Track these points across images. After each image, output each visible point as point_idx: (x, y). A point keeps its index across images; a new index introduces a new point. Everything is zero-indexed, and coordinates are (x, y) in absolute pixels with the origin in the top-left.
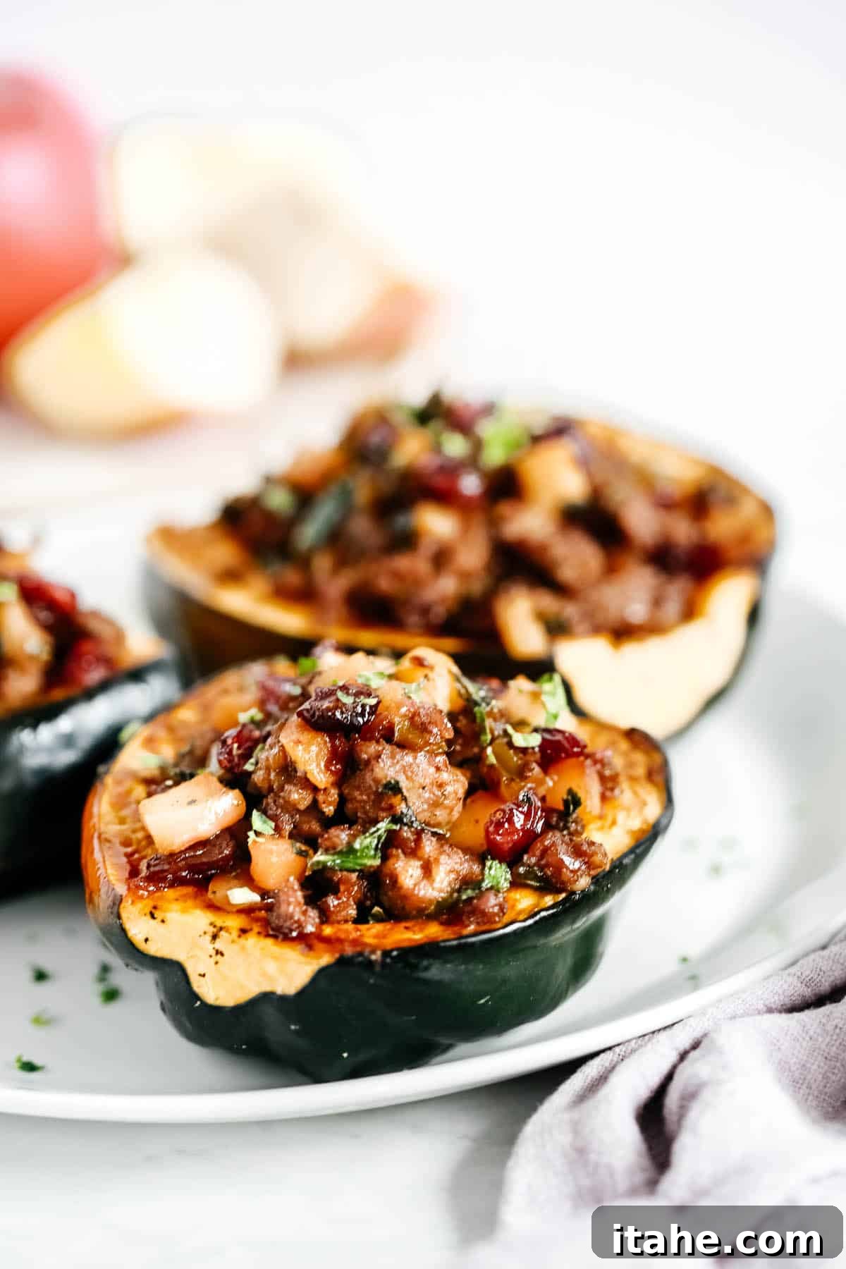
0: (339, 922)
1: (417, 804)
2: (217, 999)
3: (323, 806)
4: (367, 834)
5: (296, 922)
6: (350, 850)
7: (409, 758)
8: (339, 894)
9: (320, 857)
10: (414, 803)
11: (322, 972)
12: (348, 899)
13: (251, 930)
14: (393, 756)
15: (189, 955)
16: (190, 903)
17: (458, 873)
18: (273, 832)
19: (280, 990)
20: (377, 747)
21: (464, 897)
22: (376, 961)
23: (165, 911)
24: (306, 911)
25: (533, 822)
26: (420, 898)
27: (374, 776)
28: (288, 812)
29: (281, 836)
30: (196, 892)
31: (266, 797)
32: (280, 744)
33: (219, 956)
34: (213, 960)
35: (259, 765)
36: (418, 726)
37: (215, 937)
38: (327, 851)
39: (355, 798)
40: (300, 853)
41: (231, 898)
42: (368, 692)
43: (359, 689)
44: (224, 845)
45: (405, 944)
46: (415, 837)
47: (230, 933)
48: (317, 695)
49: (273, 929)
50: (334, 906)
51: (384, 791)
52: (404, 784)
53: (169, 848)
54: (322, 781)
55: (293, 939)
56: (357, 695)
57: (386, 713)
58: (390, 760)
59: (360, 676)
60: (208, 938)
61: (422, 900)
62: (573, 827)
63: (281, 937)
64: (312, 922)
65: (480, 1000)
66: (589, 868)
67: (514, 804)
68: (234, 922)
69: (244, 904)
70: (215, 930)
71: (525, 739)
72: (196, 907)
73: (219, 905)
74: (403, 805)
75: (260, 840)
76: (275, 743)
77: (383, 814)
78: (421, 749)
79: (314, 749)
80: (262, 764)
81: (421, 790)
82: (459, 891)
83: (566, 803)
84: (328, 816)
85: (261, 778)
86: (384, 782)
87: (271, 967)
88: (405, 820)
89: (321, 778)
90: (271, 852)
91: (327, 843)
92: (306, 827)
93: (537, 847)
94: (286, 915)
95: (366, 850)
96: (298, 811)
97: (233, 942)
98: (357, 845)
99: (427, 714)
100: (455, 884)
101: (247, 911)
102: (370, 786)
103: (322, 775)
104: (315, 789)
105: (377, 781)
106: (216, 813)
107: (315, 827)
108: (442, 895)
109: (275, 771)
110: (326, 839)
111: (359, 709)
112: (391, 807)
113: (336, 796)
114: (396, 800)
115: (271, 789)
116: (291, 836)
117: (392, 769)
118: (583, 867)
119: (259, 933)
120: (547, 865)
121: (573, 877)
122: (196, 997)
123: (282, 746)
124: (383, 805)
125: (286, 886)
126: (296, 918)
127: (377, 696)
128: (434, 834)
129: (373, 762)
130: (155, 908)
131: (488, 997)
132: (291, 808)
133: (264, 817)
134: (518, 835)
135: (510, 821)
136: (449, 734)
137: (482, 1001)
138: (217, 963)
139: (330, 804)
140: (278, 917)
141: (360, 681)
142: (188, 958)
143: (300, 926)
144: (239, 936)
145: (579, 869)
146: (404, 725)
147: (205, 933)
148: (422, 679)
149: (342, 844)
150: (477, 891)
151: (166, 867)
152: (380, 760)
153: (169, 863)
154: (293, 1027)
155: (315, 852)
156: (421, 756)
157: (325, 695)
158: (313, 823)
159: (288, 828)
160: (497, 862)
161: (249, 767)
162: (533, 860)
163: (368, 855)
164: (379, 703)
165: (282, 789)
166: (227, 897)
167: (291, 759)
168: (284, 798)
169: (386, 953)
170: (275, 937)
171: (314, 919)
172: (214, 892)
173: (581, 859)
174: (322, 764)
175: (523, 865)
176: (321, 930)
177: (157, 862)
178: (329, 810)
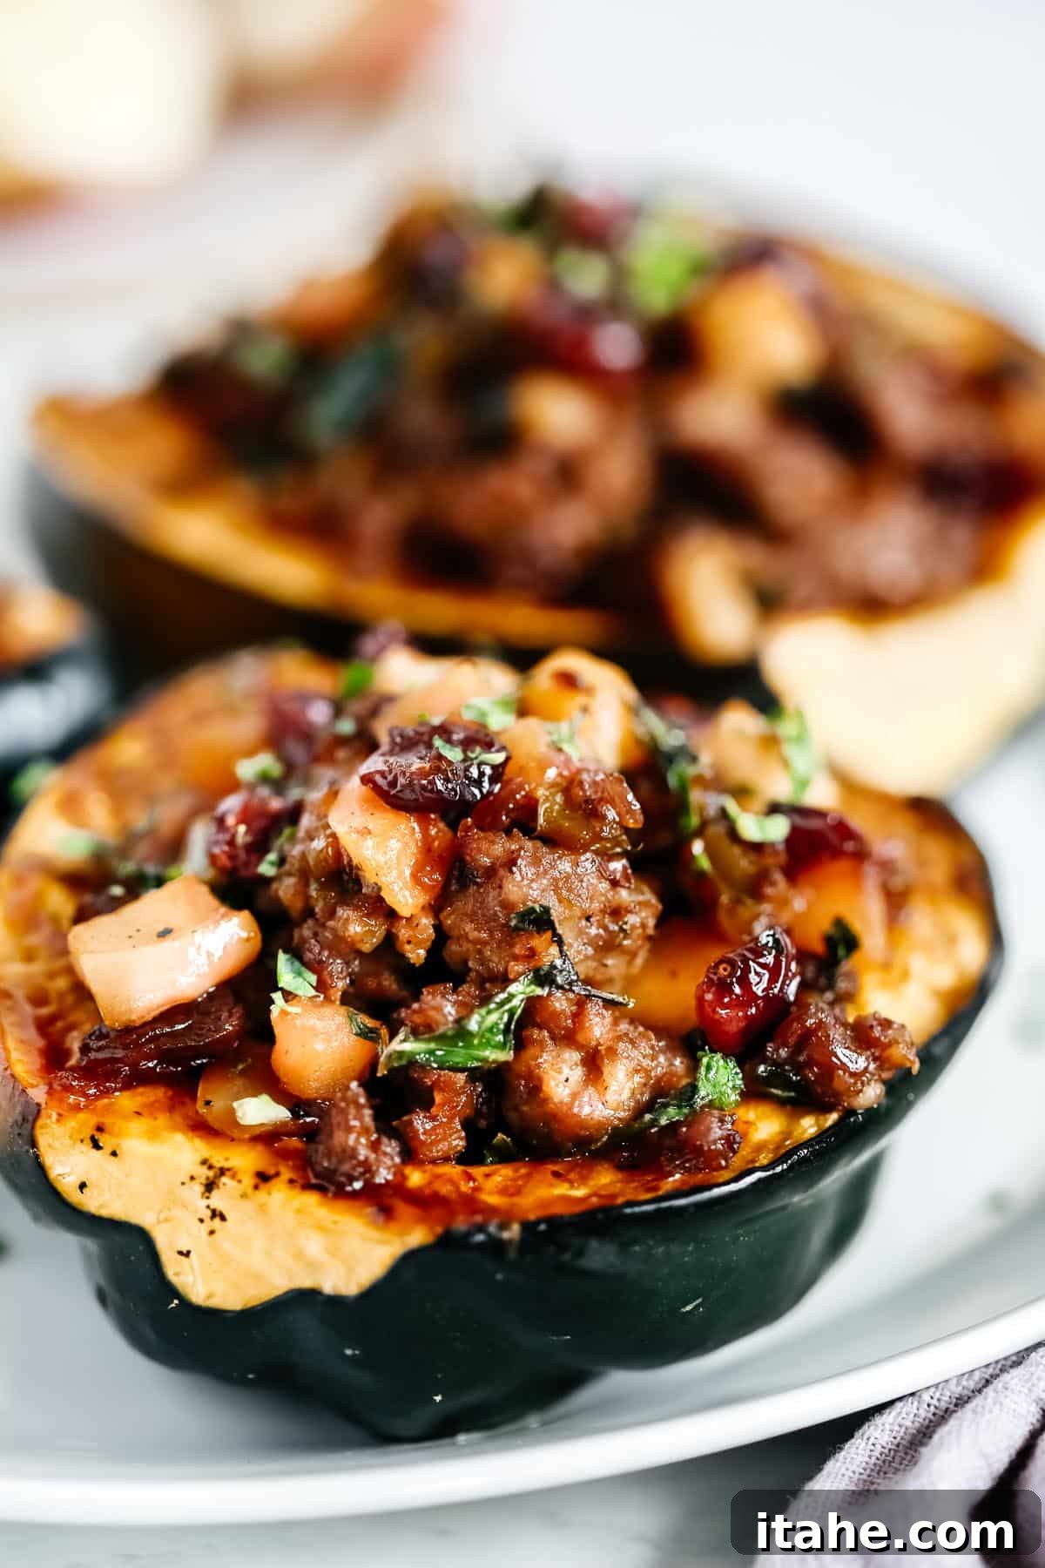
0: (433, 1162)
1: (575, 945)
2: (210, 1296)
3: (408, 947)
4: (492, 1006)
5: (360, 1164)
6: (461, 1033)
7: (565, 866)
8: (434, 1110)
9: (404, 1044)
10: (571, 946)
11: (409, 1259)
12: (451, 1119)
13: (277, 1174)
14: (536, 861)
15: (162, 1217)
16: (162, 1120)
17: (647, 1072)
18: (313, 992)
19: (328, 1288)
20: (507, 845)
21: (664, 1121)
22: (510, 1241)
23: (119, 1135)
24: (378, 1142)
25: (783, 983)
26: (582, 1120)
27: (503, 896)
28: (340, 956)
29: (328, 999)
30: (171, 1099)
31: (299, 924)
32: (328, 832)
33: (217, 1220)
34: (205, 1228)
35: (287, 867)
36: (580, 806)
37: (210, 1186)
38: (416, 1033)
39: (466, 936)
40: (367, 1034)
41: (239, 1114)
42: (488, 739)
43: (469, 733)
44: (225, 1015)
45: (559, 1210)
46: (574, 1008)
47: (240, 1181)
48: (393, 743)
49: (317, 1176)
50: (424, 1133)
51: (520, 925)
52: (557, 913)
53: (124, 1018)
54: (406, 904)
55: (355, 1195)
56: (467, 744)
57: (519, 779)
58: (533, 870)
59: (468, 707)
60: (198, 1188)
61: (582, 1124)
62: (842, 985)
63: (332, 1188)
64: (389, 1162)
65: (684, 1307)
66: (880, 1068)
67: (750, 950)
68: (245, 1160)
69: (262, 1125)
70: (211, 1174)
71: (762, 828)
72: (175, 1128)
73: (216, 1126)
74: (554, 950)
75: (293, 1009)
76: (317, 829)
77: (516, 968)
78: (586, 849)
79: (395, 844)
80: (293, 864)
81: (584, 922)
82: (650, 1106)
83: (830, 942)
84: (414, 964)
85: (292, 891)
86: (521, 908)
87: (314, 1246)
88: (559, 980)
89: (405, 897)
90: (314, 1032)
91: (417, 1019)
92: (371, 983)
93: (793, 1030)
94: (344, 1151)
95: (488, 1035)
96: (359, 953)
97: (244, 1196)
98: (473, 1025)
99: (595, 783)
100: (642, 1094)
101: (267, 1137)
102: (495, 913)
103: (407, 893)
104: (391, 915)
105: (507, 906)
106: (209, 955)
107: (389, 983)
108: (622, 1114)
109: (317, 880)
110: (415, 1012)
111: (474, 773)
112: (532, 954)
113: (431, 931)
114: (540, 942)
115: (308, 913)
116: (346, 1000)
117: (535, 885)
118: (872, 1066)
119: (291, 1181)
120: (810, 1063)
121: (855, 1083)
122: (172, 1291)
123: (334, 836)
124: (517, 950)
125: (344, 1099)
126: (362, 1158)
127: (503, 748)
128: (609, 1004)
129: (502, 872)
130: (100, 1129)
131: (700, 1300)
132: (348, 950)
133: (297, 964)
134: (757, 1006)
135: (744, 982)
136: (636, 821)
137: (689, 1308)
138: (212, 1232)
139: (419, 945)
140: (329, 1154)
141: (468, 716)
142: (159, 1222)
143: (368, 1169)
144: (256, 1187)
145: (866, 1069)
146: (554, 803)
147: (192, 1178)
148: (577, 715)
149: (446, 1023)
150: (686, 1111)
151: (120, 1054)
152: (514, 869)
153: (126, 1047)
154: (349, 1352)
155: (393, 1035)
156: (587, 862)
157: (406, 743)
158: (386, 975)
159: (341, 984)
160: (719, 1056)
161: (266, 868)
162: (783, 1053)
163: (493, 1043)
164: (508, 759)
165: (332, 914)
166: (232, 1112)
167: (350, 860)
168: (334, 930)
169: (528, 1227)
170: (320, 1189)
171: (392, 1159)
172: (208, 1103)
173: (869, 1053)
174: (408, 872)
175: (764, 1060)
176: (405, 1178)
177: (103, 1043)
178: (417, 955)
